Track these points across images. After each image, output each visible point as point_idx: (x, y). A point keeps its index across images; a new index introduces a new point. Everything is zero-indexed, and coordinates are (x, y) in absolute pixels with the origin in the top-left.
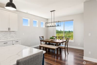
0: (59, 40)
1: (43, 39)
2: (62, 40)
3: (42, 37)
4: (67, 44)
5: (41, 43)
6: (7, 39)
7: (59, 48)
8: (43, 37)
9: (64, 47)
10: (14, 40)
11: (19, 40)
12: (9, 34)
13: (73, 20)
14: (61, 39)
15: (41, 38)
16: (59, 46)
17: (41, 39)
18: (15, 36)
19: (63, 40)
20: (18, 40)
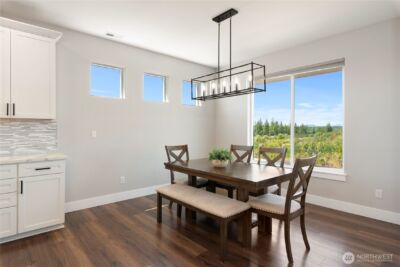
0: (262, 166)
1: (184, 158)
2: (278, 164)
3: (178, 148)
4: (300, 192)
5: (172, 178)
6: (11, 155)
7: (252, 210)
8: (185, 149)
9: (282, 211)
10: (28, 162)
11: (57, 163)
12: (21, 134)
13: (342, 62)
14: (271, 163)
15: (177, 153)
16: (255, 203)
17: (173, 159)
18: (53, 143)
19: (282, 166)
20: (47, 160)
